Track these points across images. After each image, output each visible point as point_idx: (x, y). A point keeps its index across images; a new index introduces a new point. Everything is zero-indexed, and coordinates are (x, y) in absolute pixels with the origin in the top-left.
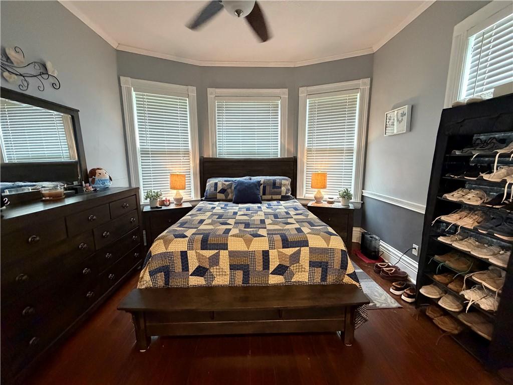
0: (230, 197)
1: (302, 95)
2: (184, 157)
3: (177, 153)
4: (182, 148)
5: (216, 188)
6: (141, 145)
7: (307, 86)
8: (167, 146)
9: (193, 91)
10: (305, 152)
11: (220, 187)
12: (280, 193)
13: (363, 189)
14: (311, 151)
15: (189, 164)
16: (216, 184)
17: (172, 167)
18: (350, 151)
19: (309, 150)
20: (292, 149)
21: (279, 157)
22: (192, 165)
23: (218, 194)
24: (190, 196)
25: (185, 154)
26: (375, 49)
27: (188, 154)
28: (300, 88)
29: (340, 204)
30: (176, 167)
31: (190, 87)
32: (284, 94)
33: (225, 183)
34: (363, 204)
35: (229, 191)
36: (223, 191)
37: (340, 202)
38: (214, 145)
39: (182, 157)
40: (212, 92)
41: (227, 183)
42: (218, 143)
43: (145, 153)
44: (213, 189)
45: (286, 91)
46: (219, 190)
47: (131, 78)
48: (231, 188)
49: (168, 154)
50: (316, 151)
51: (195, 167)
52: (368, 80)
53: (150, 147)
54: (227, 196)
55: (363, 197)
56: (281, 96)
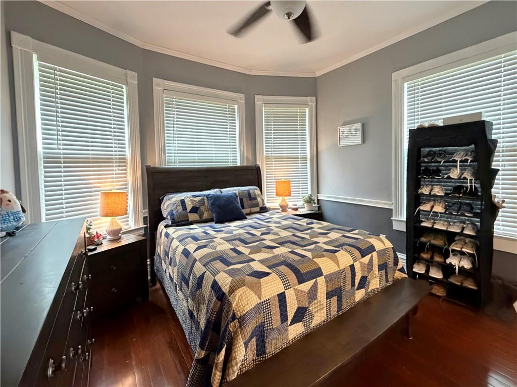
0: (206, 215)
1: (258, 103)
2: (119, 166)
3: (108, 161)
4: (115, 154)
5: (184, 208)
6: (44, 148)
7: (263, 95)
8: (92, 150)
9: (133, 77)
10: (264, 159)
11: (189, 206)
12: (257, 205)
13: (318, 193)
14: (269, 159)
15: (126, 177)
16: (183, 202)
17: (99, 183)
18: (304, 158)
19: (267, 158)
20: (250, 157)
21: (238, 165)
22: (130, 178)
23: (189, 214)
24: (128, 224)
25: (120, 162)
26: (318, 74)
27: (125, 162)
28: (256, 96)
29: (305, 209)
30: (105, 182)
31: (129, 72)
32: (241, 99)
33: (194, 199)
34: (319, 208)
35: (202, 208)
36: (195, 210)
37: (304, 208)
38: (163, 150)
39: (116, 166)
40: (159, 84)
41: (197, 199)
42: (167, 148)
43: (51, 160)
44: (180, 209)
45: (242, 96)
46: (190, 208)
47: (33, 38)
48: (204, 204)
49: (93, 162)
50: (274, 159)
51: (135, 182)
52: (314, 99)
53: (62, 152)
54: (201, 216)
55: (318, 200)
56: (239, 101)
